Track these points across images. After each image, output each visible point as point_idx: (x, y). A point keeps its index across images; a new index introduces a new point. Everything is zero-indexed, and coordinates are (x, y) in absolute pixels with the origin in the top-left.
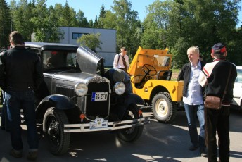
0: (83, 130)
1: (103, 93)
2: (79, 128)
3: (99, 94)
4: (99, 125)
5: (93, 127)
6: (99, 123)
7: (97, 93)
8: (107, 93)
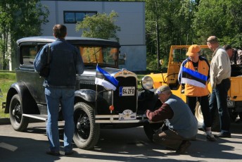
0: (112, 121)
1: (130, 88)
2: (109, 119)
3: (126, 89)
4: (128, 117)
5: (122, 119)
6: (128, 115)
7: (124, 88)
8: (134, 88)
